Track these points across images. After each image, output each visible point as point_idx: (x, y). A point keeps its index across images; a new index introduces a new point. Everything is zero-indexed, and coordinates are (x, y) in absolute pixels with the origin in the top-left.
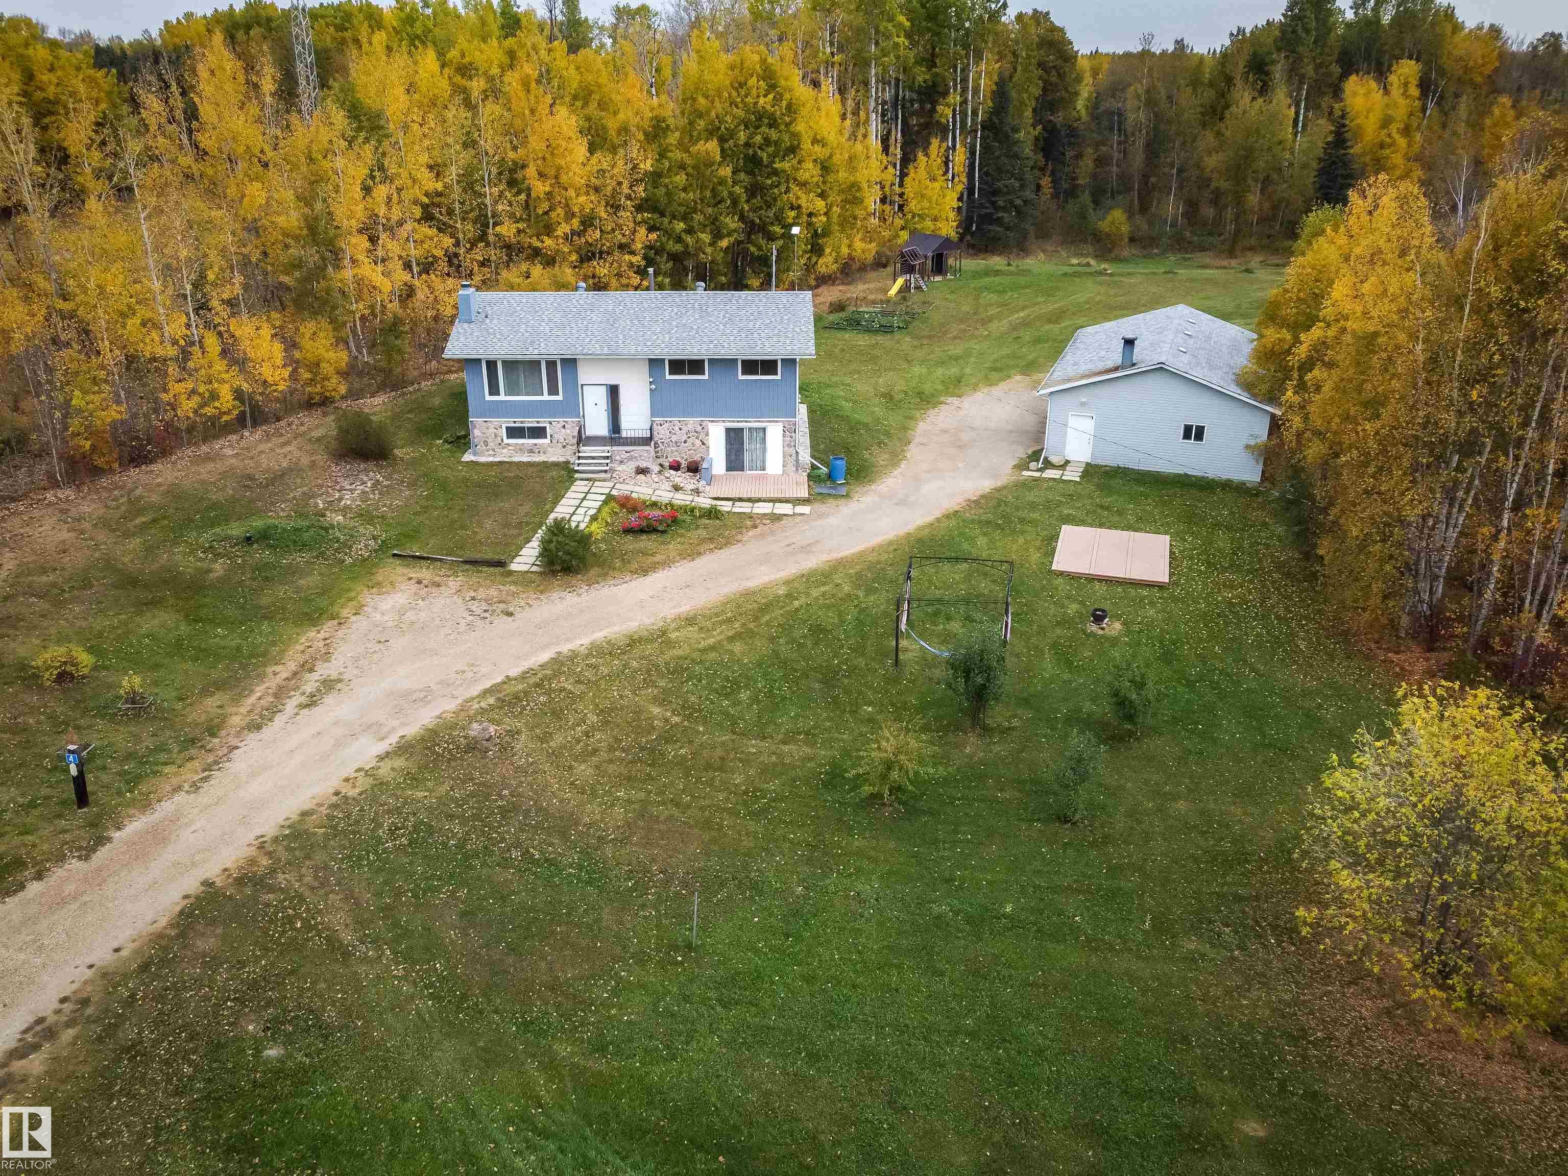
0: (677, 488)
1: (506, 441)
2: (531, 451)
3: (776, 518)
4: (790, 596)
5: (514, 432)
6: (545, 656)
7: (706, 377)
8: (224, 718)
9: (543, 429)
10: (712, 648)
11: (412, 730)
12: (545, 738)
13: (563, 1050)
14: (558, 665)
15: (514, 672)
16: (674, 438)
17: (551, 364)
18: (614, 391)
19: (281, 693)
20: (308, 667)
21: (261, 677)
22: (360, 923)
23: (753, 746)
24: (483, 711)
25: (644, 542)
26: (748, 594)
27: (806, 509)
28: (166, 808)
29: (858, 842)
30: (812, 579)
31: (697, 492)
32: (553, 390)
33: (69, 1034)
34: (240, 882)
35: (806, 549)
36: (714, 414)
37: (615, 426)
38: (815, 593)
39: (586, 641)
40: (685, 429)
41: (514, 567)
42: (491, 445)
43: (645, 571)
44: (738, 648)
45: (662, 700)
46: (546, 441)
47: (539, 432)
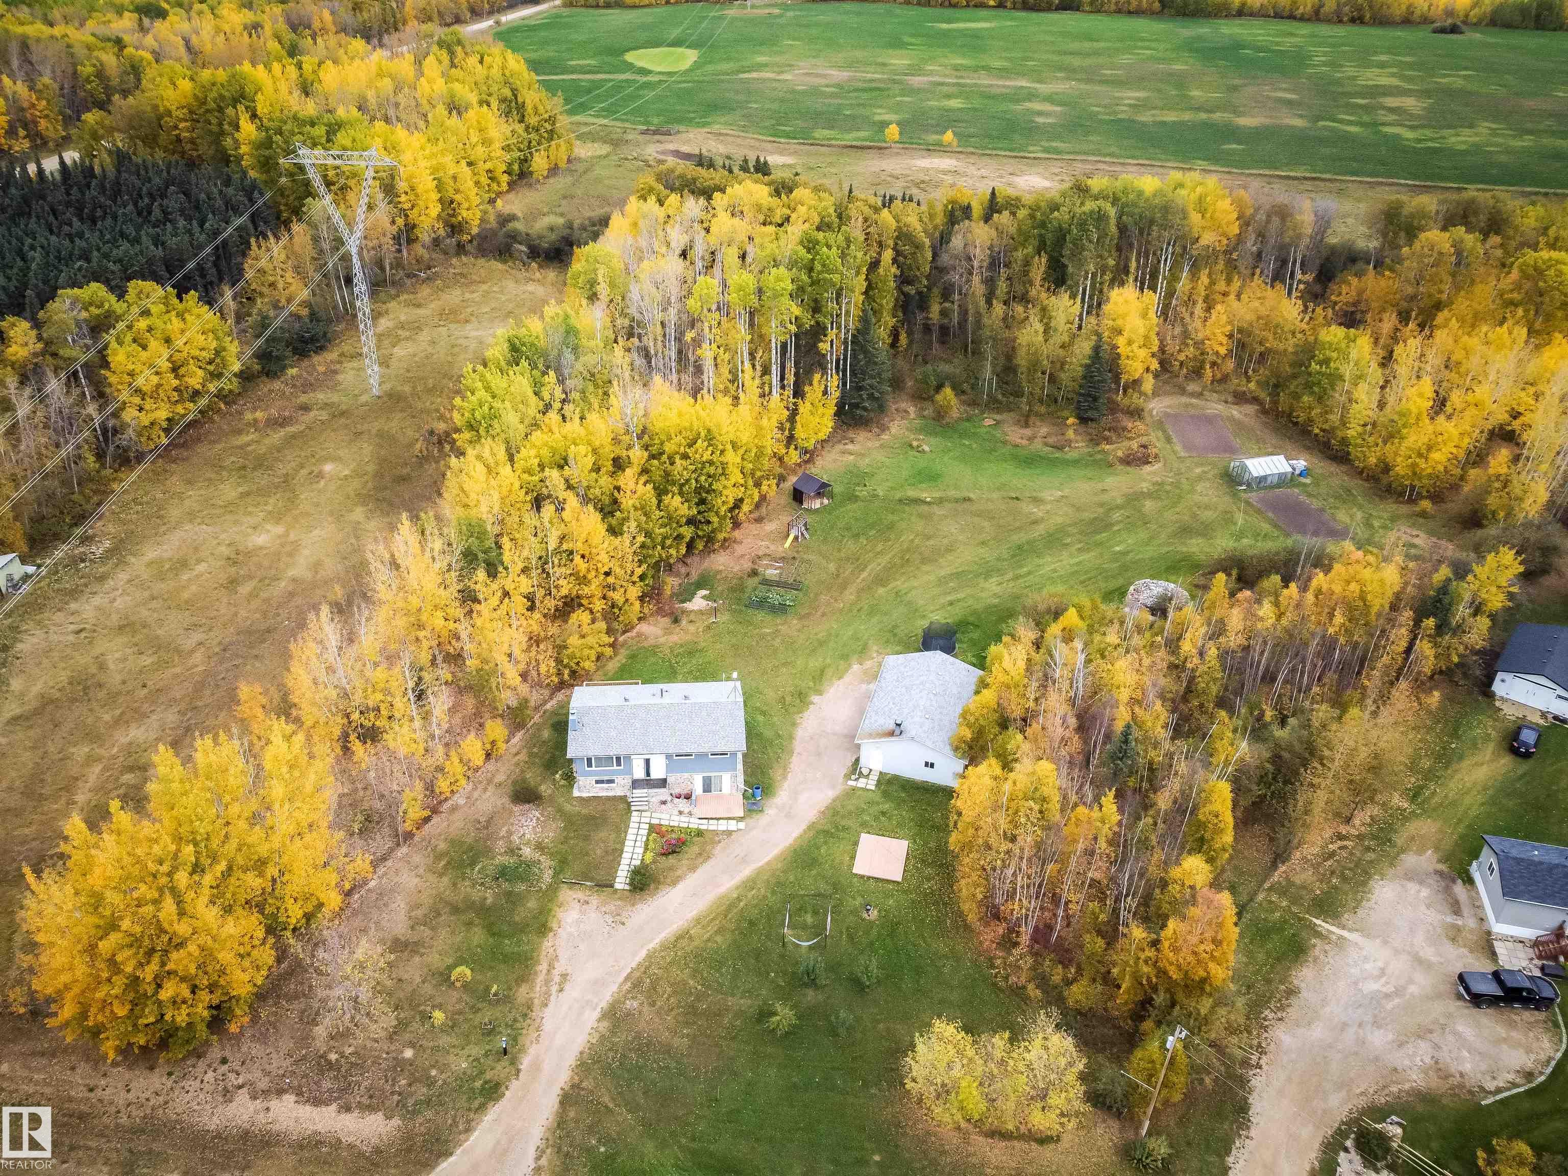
0: (681, 813)
1: (595, 786)
2: (607, 790)
3: (729, 833)
4: (739, 899)
5: (597, 782)
6: (643, 954)
7: (693, 758)
8: (531, 999)
9: (614, 781)
10: (709, 940)
11: (604, 1004)
12: (653, 1004)
13: (683, 1141)
14: (650, 956)
15: (634, 965)
16: (677, 781)
17: (618, 756)
18: (647, 762)
19: (547, 982)
20: (551, 967)
21: (536, 973)
22: (613, 1099)
23: (730, 1001)
24: (629, 992)
25: (672, 859)
26: (721, 898)
27: (742, 825)
28: (532, 1051)
29: (769, 1050)
30: (750, 884)
31: (690, 814)
32: (619, 764)
33: (549, 1151)
34: (573, 1086)
35: (744, 860)
36: (697, 771)
37: (648, 774)
38: (750, 895)
39: (657, 940)
40: (683, 778)
41: (618, 886)
42: (586, 789)
43: (674, 883)
44: (719, 939)
45: (693, 977)
46: (615, 785)
47: (611, 781)
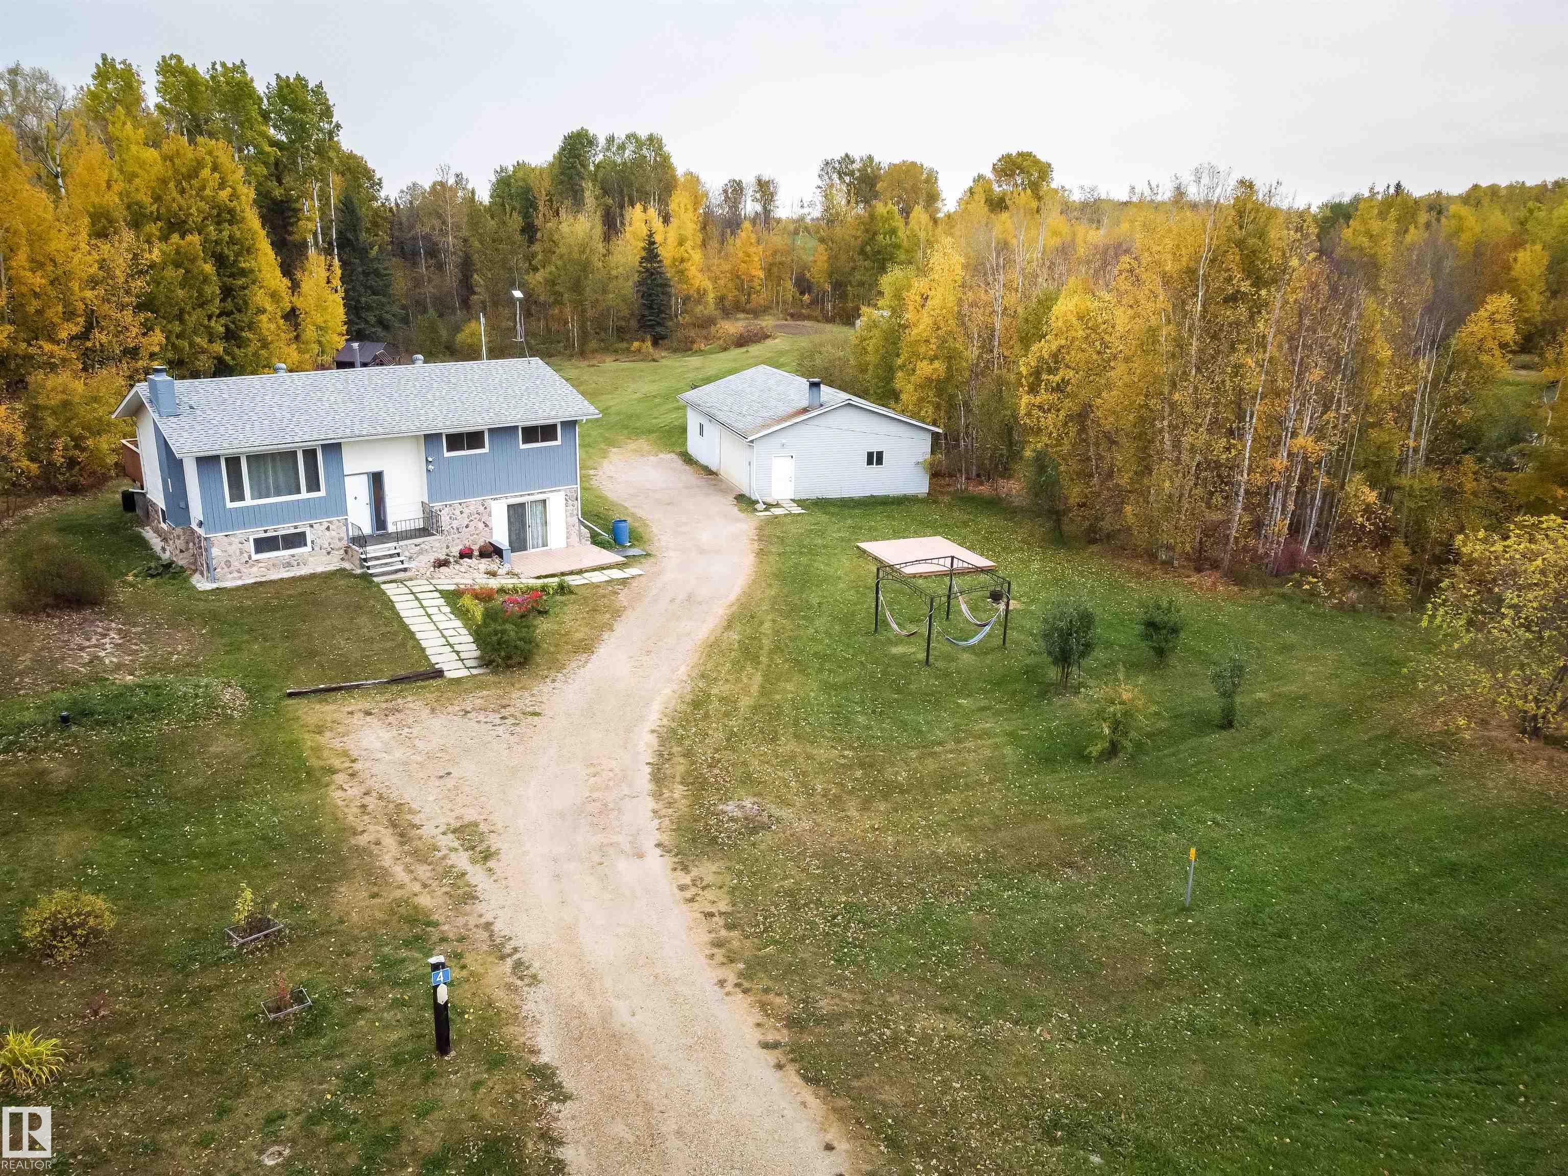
0: (492, 574)
1: (255, 557)
2: (289, 565)
5: (263, 545)
7: (486, 450)
9: (303, 534)
11: (657, 837)
15: (647, 759)
16: (455, 524)
17: (310, 454)
18: (377, 479)
24: (695, 796)
27: (636, 571)
31: (514, 574)
36: (495, 489)
37: (380, 520)
38: (763, 630)
40: (466, 511)
41: (450, 675)
42: (236, 564)
43: (585, 650)
44: (786, 688)
46: (308, 549)
47: (297, 540)
